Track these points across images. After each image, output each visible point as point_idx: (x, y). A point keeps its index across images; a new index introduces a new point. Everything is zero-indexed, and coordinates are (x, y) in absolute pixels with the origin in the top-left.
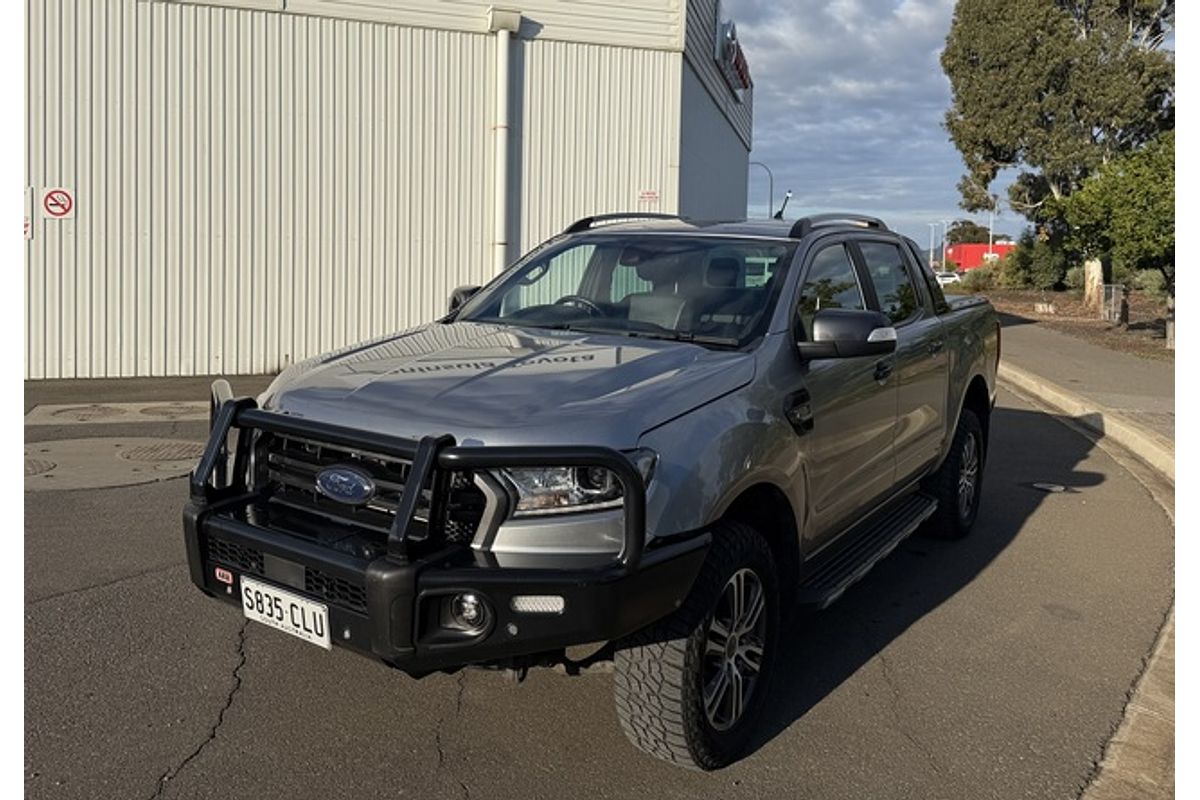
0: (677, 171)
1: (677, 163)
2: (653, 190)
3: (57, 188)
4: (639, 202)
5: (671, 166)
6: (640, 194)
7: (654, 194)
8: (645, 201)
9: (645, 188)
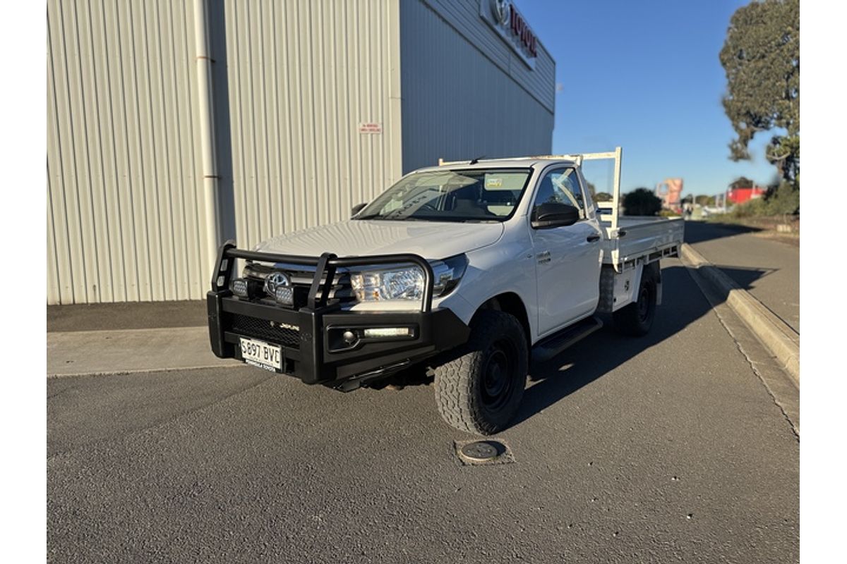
0: (399, 101)
1: (399, 95)
2: (374, 122)
4: (360, 134)
5: (392, 98)
6: (361, 126)
7: (376, 126)
8: (367, 134)
9: (366, 121)
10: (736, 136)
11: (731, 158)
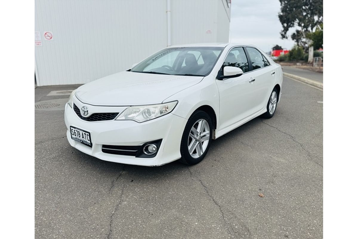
1: (217, 22)
3: (48, 32)
6: (206, 31)
7: (210, 31)
8: (208, 33)
10: (283, 29)
11: (281, 38)
